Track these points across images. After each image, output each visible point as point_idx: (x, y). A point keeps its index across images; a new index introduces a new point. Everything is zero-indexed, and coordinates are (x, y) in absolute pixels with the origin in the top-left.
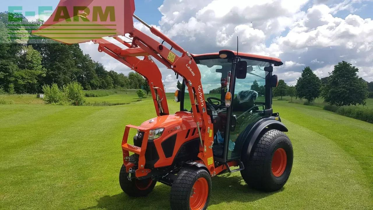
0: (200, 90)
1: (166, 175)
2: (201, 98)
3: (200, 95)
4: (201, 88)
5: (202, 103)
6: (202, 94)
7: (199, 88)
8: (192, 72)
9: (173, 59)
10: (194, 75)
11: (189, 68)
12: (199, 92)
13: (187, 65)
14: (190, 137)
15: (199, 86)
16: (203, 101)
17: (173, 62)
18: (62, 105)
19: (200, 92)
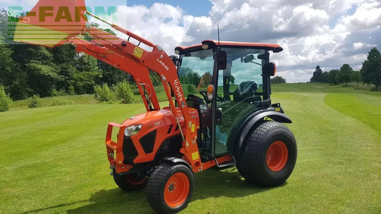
0: (177, 84)
1: (151, 170)
2: (179, 92)
3: (178, 90)
4: (177, 83)
5: (181, 98)
6: (179, 89)
7: (176, 82)
8: (166, 67)
9: (141, 55)
10: (167, 69)
11: (161, 62)
12: (175, 87)
13: (157, 60)
14: (173, 133)
15: (175, 81)
16: (182, 95)
17: (140, 57)
18: (112, 103)
19: (178, 87)
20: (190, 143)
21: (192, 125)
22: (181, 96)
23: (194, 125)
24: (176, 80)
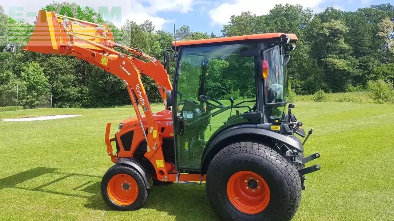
0: (138, 89)
2: (141, 97)
3: (140, 94)
4: (140, 87)
5: (143, 102)
7: (138, 87)
8: (127, 72)
9: (106, 63)
10: (129, 74)
11: (123, 68)
12: (137, 91)
13: (120, 66)
17: (106, 65)
19: (140, 91)
20: (151, 149)
21: (154, 131)
22: (143, 100)
23: (156, 131)
24: (138, 85)
